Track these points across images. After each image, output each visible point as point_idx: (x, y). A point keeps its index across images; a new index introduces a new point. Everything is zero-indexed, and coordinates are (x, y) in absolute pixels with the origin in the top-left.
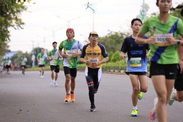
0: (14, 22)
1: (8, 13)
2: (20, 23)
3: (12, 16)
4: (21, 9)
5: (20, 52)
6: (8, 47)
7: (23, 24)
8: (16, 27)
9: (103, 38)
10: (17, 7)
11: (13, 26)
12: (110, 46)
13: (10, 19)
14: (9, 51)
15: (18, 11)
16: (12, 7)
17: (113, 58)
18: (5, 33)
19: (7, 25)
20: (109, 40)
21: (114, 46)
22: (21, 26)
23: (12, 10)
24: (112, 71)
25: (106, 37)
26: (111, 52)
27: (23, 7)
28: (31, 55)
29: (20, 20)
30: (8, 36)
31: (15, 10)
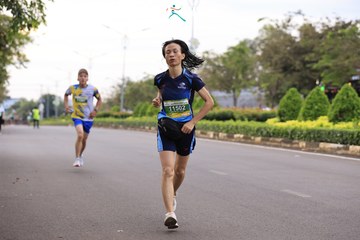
0: (15, 58)
1: (7, 46)
2: (23, 60)
3: (12, 49)
4: (25, 41)
5: (23, 100)
6: (7, 92)
7: (27, 61)
8: (18, 65)
9: (137, 84)
10: (20, 39)
11: (14, 64)
12: (146, 94)
13: (10, 54)
14: (9, 98)
15: (21, 44)
16: (13, 37)
17: (149, 110)
18: (3, 74)
19: (5, 61)
20: (144, 86)
21: (151, 95)
22: (25, 64)
23: (13, 42)
24: (147, 128)
25: (141, 82)
26: (147, 103)
27: (28, 39)
28: (39, 104)
29: (24, 56)
30: (6, 77)
31: (17, 42)
